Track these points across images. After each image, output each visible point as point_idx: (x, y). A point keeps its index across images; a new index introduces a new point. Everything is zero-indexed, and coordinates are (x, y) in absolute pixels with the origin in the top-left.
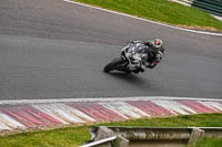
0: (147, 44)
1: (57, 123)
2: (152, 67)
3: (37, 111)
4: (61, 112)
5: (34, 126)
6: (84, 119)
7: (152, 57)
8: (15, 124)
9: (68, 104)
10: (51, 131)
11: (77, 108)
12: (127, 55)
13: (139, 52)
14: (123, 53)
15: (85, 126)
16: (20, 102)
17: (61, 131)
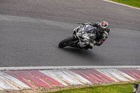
0: (96, 25)
1: (112, 81)
2: (99, 45)
3: (99, 73)
4: (114, 74)
5: (97, 83)
6: (129, 79)
7: (99, 36)
8: (85, 81)
9: (119, 69)
10: (108, 86)
11: (124, 72)
12: (78, 34)
13: (88, 32)
14: (75, 33)
15: (129, 84)
16: (88, 67)
17: (114, 86)
